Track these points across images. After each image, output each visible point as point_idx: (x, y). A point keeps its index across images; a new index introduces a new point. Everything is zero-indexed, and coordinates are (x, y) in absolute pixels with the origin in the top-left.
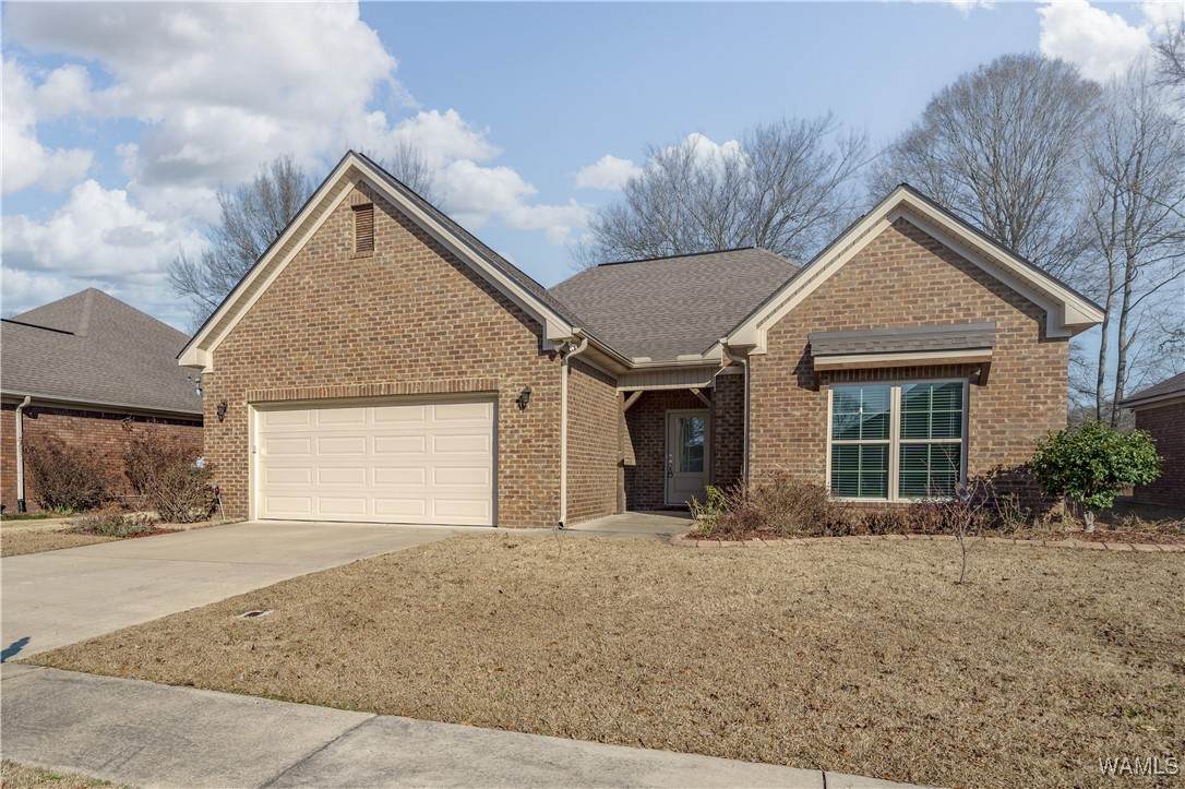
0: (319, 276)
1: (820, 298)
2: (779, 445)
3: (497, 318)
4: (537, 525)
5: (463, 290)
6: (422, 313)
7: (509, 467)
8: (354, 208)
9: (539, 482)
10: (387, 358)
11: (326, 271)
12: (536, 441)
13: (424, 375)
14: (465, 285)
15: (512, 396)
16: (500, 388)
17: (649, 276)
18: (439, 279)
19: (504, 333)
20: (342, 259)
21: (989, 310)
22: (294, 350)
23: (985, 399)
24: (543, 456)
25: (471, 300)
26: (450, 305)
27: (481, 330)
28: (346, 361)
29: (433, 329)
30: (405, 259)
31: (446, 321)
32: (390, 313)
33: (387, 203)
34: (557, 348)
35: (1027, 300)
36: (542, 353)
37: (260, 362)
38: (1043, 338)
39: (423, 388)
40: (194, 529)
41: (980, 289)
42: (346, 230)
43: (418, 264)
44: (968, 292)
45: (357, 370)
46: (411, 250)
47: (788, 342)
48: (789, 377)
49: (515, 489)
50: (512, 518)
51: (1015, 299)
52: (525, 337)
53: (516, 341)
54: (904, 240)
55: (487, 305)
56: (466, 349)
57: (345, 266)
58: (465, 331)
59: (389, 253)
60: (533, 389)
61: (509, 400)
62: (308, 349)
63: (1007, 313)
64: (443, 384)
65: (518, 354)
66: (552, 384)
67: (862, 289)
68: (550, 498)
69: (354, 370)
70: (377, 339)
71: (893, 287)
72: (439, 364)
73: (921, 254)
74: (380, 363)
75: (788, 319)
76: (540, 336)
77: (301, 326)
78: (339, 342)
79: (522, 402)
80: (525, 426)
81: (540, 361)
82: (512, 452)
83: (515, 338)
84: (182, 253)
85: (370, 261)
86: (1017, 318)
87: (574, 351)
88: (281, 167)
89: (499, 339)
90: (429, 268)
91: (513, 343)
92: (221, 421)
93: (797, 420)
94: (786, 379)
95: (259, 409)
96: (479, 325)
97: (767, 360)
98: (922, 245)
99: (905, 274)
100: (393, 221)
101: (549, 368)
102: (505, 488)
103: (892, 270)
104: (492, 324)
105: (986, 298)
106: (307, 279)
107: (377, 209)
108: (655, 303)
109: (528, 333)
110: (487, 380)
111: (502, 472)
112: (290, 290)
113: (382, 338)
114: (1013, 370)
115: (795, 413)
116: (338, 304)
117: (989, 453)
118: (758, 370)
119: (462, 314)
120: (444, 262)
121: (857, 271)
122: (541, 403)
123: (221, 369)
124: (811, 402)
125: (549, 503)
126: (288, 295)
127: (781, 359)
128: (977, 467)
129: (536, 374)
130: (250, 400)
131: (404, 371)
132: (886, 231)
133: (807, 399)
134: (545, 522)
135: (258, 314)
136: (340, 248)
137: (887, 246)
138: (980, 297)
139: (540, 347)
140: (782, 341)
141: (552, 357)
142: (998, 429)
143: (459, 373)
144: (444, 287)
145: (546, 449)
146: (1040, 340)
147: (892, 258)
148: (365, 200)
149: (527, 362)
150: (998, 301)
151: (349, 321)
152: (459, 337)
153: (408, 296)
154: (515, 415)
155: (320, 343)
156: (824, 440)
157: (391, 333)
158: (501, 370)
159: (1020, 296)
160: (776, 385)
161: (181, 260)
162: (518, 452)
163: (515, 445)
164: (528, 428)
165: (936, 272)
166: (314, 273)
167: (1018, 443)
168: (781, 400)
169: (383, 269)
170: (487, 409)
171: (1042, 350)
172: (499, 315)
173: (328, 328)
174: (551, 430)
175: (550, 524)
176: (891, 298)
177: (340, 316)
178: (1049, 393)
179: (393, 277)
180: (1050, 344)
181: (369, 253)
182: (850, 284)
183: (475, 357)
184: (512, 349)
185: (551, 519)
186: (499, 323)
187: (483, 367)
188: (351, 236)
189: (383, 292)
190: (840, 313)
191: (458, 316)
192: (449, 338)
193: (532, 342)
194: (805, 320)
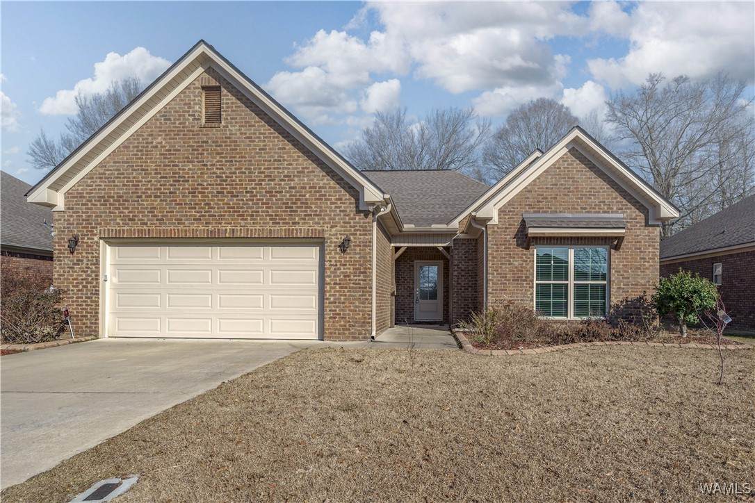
0: (170, 139)
1: (529, 191)
2: (506, 283)
3: (324, 184)
4: (355, 338)
5: (297, 160)
6: (263, 175)
7: (333, 295)
8: (203, 88)
9: (356, 307)
10: (232, 208)
11: (178, 135)
12: (354, 276)
13: (263, 223)
14: (298, 156)
15: (335, 242)
16: (326, 236)
17: (393, 180)
18: (277, 151)
19: (329, 196)
20: (193, 127)
21: (620, 206)
22: (147, 197)
23: (619, 258)
24: (360, 288)
25: (303, 168)
26: (286, 171)
27: (310, 192)
28: (195, 208)
29: (272, 188)
30: (248, 132)
31: (283, 183)
32: (235, 173)
33: (233, 87)
34: (371, 209)
35: (639, 202)
36: (358, 211)
37: (113, 205)
38: (647, 225)
39: (263, 233)
40: (38, 349)
41: (615, 194)
42: (195, 104)
43: (259, 138)
44: (609, 195)
45: (205, 216)
46: (254, 126)
47: (511, 218)
48: (511, 240)
49: (338, 312)
50: (335, 333)
51: (633, 201)
52: (346, 199)
53: (339, 202)
54: (575, 161)
55: (316, 173)
56: (299, 205)
57: (195, 133)
58: (298, 192)
59: (234, 126)
60: (352, 238)
61: (333, 245)
62: (159, 197)
63: (628, 209)
64: (280, 230)
65: (340, 211)
66: (366, 235)
67: (552, 188)
68: (365, 318)
69: (203, 216)
70: (223, 193)
71: (569, 188)
72: (276, 215)
73: (584, 170)
74: (226, 212)
75: (510, 203)
76: (357, 200)
77: (153, 178)
78: (189, 193)
79: (344, 246)
80: (346, 265)
81: (357, 218)
82: (335, 284)
83: (337, 199)
84: (44, 136)
85: (217, 131)
86: (634, 212)
87: (383, 211)
88: (129, 86)
89: (325, 199)
90: (269, 141)
91: (336, 203)
92: (72, 253)
93: (516, 267)
94: (509, 241)
95: (111, 244)
96: (310, 188)
97: (498, 228)
98: (585, 165)
99: (576, 182)
100: (239, 102)
101: (364, 223)
102: (330, 311)
103: (568, 178)
104: (320, 188)
105: (618, 199)
106: (159, 139)
107: (224, 91)
108: (400, 196)
109: (348, 196)
110: (316, 230)
111: (327, 299)
112: (143, 147)
113: (228, 192)
114: (632, 242)
115: (515, 263)
116: (188, 162)
117: (621, 290)
118: (492, 235)
119: (296, 179)
120: (281, 138)
121: (550, 177)
122: (358, 249)
123: (72, 209)
124: (524, 257)
125: (364, 322)
126: (141, 151)
127: (506, 228)
128: (616, 298)
129: (355, 226)
130: (103, 236)
131: (246, 219)
132: (565, 154)
133: (522, 254)
134: (361, 336)
135: (112, 164)
136: (191, 118)
137: (566, 163)
138: (615, 198)
139: (357, 207)
140: (507, 217)
141: (366, 216)
142: (626, 276)
143: (293, 223)
144: (281, 157)
145: (362, 282)
146: (646, 226)
147: (569, 171)
148: (214, 83)
149: (347, 218)
150: (625, 202)
151: (198, 177)
152: (293, 196)
153: (251, 161)
154: (337, 256)
155: (170, 193)
156: (532, 281)
157: (236, 188)
158: (327, 223)
159: (635, 199)
160: (503, 245)
161: (42, 141)
162: (340, 284)
163: (338, 279)
164: (348, 266)
165: (593, 182)
166: (167, 135)
167: (636, 285)
168: (507, 254)
169: (229, 138)
170: (314, 252)
171: (646, 231)
172: (325, 181)
173: (179, 181)
174: (365, 268)
175: (364, 338)
176: (569, 195)
177: (191, 172)
178: (650, 256)
179: (238, 146)
180: (650, 228)
181: (217, 125)
182: (546, 185)
183: (306, 211)
184: (336, 207)
185: (365, 334)
186: (326, 188)
187: (313, 219)
188: (201, 108)
189: (229, 156)
190: (540, 202)
191: (293, 180)
192: (285, 196)
193: (350, 203)
194: (520, 205)
